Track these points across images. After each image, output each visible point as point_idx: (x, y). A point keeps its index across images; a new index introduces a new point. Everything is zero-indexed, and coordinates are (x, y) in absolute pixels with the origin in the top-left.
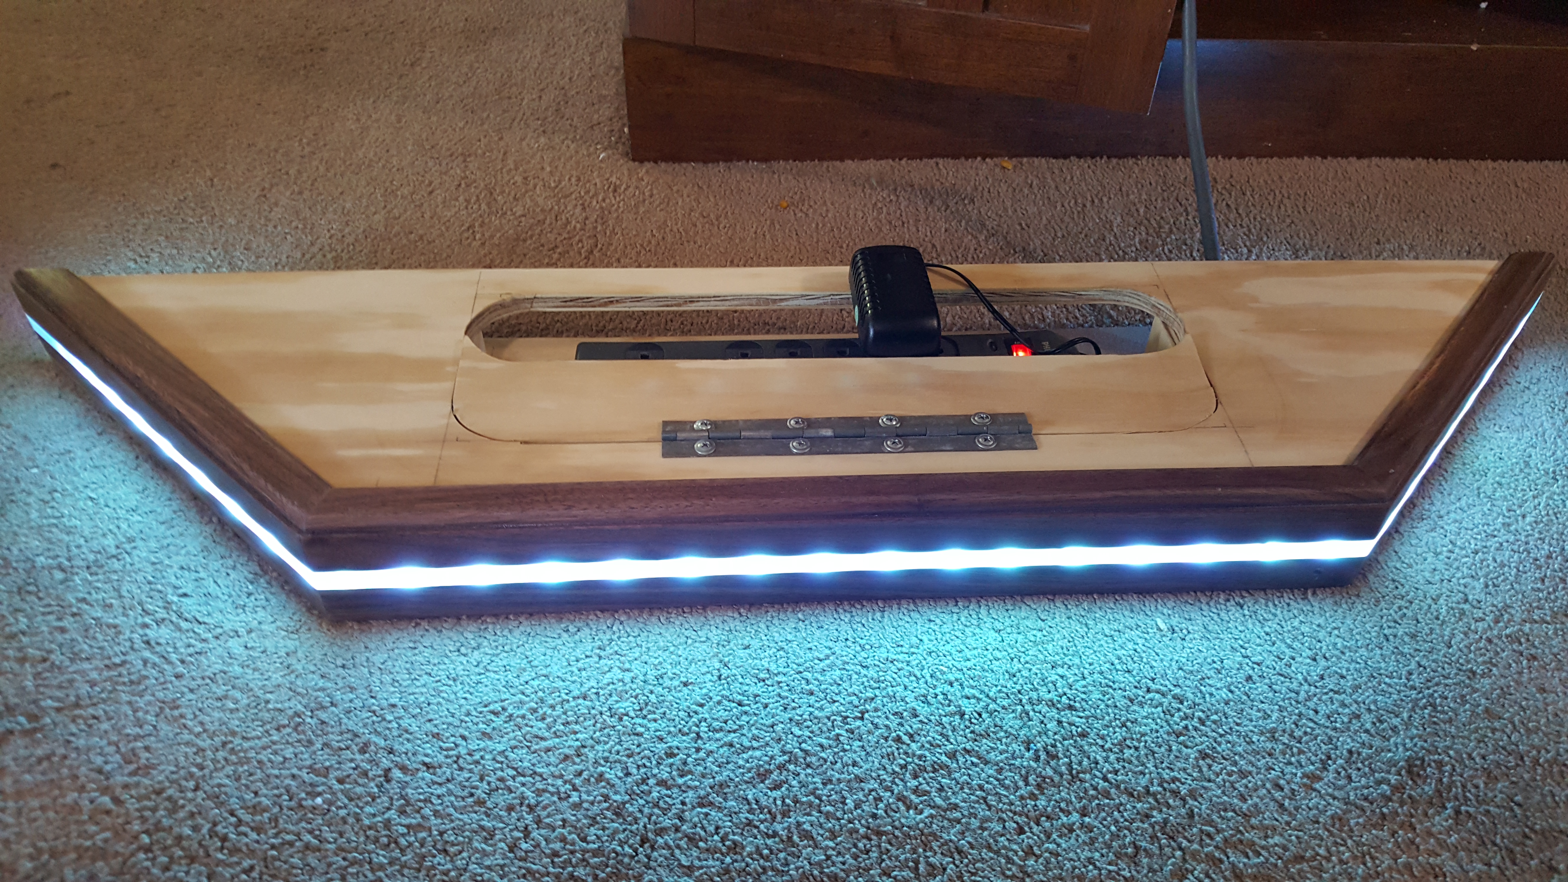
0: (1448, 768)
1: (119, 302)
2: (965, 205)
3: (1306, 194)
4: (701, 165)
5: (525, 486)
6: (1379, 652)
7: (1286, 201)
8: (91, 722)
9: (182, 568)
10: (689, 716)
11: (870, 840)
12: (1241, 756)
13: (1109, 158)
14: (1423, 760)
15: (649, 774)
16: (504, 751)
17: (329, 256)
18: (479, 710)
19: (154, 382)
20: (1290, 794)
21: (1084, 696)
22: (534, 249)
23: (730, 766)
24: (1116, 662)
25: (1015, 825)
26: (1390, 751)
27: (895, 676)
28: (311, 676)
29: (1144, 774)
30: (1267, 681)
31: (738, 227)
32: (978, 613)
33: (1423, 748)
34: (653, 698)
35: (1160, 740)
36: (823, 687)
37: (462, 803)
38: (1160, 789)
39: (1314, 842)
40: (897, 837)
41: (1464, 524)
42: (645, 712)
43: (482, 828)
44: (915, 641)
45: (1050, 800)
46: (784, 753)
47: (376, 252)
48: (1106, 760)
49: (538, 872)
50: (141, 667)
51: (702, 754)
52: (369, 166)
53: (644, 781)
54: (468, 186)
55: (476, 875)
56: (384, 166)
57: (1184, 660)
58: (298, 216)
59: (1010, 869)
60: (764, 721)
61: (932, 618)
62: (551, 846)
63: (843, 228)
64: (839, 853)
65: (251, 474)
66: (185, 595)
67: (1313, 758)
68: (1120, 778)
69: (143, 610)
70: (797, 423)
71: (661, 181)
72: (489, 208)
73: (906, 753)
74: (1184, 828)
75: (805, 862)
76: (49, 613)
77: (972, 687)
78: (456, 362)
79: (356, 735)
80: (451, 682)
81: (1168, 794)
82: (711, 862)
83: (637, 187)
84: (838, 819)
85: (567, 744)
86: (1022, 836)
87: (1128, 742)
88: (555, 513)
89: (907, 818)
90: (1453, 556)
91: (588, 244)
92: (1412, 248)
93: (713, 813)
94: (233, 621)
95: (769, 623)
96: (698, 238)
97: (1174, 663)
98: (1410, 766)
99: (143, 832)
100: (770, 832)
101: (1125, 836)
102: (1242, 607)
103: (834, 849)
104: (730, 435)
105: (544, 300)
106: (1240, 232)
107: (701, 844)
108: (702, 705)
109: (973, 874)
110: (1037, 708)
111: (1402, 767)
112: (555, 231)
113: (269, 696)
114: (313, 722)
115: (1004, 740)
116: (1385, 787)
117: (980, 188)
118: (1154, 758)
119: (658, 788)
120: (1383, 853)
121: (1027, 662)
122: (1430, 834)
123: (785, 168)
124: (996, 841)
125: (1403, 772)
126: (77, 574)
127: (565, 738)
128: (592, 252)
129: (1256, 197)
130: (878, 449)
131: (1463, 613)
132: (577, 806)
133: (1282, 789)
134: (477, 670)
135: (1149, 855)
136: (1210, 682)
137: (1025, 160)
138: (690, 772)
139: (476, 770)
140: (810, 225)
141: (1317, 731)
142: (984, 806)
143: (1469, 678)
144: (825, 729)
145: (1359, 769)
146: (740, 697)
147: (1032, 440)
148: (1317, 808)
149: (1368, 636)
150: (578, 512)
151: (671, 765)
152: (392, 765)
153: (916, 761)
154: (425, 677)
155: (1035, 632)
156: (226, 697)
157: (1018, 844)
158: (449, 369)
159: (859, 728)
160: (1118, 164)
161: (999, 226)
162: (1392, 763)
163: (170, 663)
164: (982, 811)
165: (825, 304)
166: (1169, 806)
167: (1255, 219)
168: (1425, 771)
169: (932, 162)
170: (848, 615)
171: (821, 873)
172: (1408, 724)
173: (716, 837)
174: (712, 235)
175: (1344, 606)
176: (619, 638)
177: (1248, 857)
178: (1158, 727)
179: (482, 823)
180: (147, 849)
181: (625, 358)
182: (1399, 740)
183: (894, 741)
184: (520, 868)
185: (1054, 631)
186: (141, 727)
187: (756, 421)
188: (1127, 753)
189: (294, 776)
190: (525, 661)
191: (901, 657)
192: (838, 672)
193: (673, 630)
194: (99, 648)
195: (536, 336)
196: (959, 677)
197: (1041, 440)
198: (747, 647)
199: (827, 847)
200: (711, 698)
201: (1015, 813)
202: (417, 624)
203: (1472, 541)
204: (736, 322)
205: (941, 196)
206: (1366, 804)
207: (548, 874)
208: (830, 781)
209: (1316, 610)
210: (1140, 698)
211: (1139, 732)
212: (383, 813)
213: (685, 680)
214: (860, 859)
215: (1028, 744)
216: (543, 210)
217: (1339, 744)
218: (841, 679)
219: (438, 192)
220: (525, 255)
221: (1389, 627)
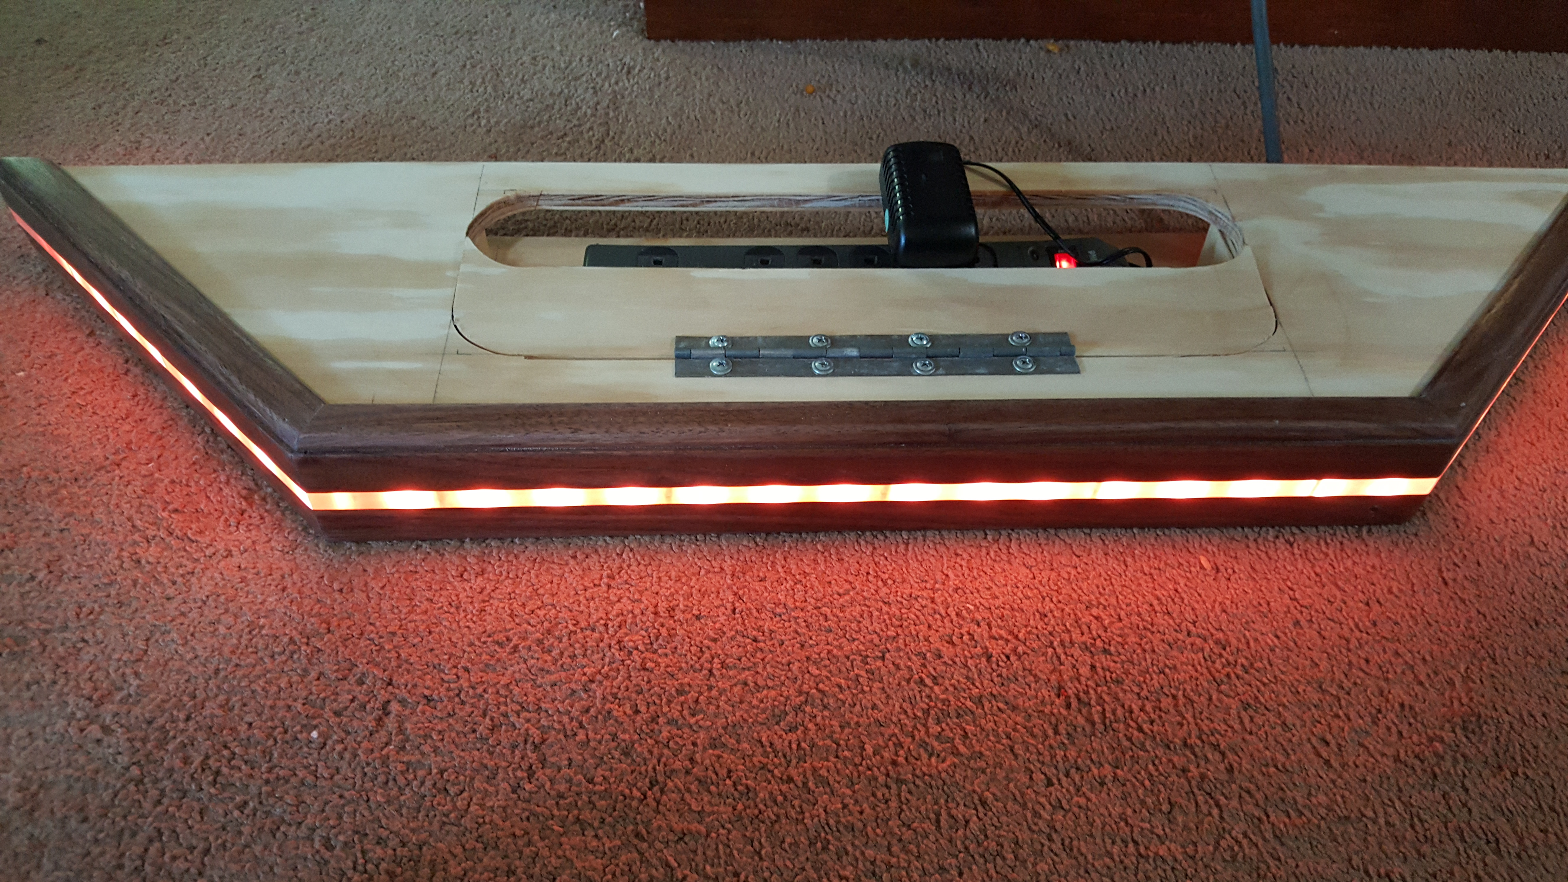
0: (1506, 726)
1: (103, 196)
2: (1007, 92)
3: (1373, 88)
4: (721, 43)
5: (529, 406)
6: (1436, 597)
7: (1351, 95)
8: (79, 645)
9: (173, 482)
10: (701, 651)
11: (890, 788)
12: (1284, 706)
13: (1162, 43)
14: (1479, 716)
15: (659, 712)
16: (508, 685)
17: (327, 143)
18: (483, 639)
19: (139, 285)
20: (1336, 750)
21: (1119, 639)
22: (542, 138)
23: (743, 706)
24: (1155, 602)
25: (1043, 777)
26: (1444, 705)
27: (918, 613)
29: (1182, 725)
30: (1315, 626)
31: (760, 114)
32: (1008, 547)
33: (1480, 703)
34: (664, 631)
35: (1200, 688)
36: (842, 624)
37: (463, 740)
38: (1198, 742)
39: (1360, 802)
40: (918, 787)
41: (1533, 459)
42: (655, 646)
43: (485, 766)
44: (939, 575)
45: (1081, 751)
46: (800, 693)
47: (376, 139)
48: (1142, 709)
49: (542, 814)
50: (130, 588)
51: (714, 693)
52: (370, 44)
53: (654, 720)
54: (473, 66)
55: (477, 817)
56: (385, 45)
57: (1228, 602)
58: (295, 98)
59: (1036, 824)
60: (780, 659)
61: (959, 551)
62: (556, 787)
63: (873, 117)
64: (856, 802)
65: (241, 387)
66: (176, 511)
67: (1362, 712)
68: (1156, 728)
69: (133, 526)
70: (820, 340)
71: (678, 62)
72: (496, 91)
73: (929, 697)
74: (1222, 784)
75: (821, 811)
76: (37, 528)
77: (1001, 627)
78: (456, 266)
79: (354, 665)
80: (453, 610)
81: (1207, 747)
82: (722, 808)
83: (652, 69)
84: (856, 765)
85: (574, 679)
86: (1050, 789)
87: (1165, 690)
88: (559, 436)
89: (929, 766)
90: (1519, 494)
91: (598, 132)
92: (1485, 151)
93: (725, 755)
94: (226, 539)
95: (786, 554)
96: (716, 127)
97: (1217, 605)
98: (1464, 722)
99: (134, 764)
100: (785, 777)
101: (1159, 791)
102: (1291, 545)
103: (851, 797)
104: (748, 353)
105: (550, 197)
106: (1301, 128)
107: (713, 788)
108: (715, 641)
109: (997, 828)
110: (1069, 652)
111: (1456, 724)
112: (565, 118)
113: (263, 621)
114: (309, 649)
115: (1033, 685)
116: (1438, 745)
117: (1023, 74)
118: (1193, 707)
119: (669, 728)
120: (1432, 815)
121: (1060, 602)
122: (1483, 796)
123: (812, 48)
124: (1022, 794)
125: (1457, 729)
126: (65, 486)
127: (572, 672)
128: (603, 141)
129: (1320, 90)
130: (906, 371)
131: (1528, 556)
132: (584, 744)
133: (1328, 744)
134: (481, 597)
135: (1184, 812)
136: (1255, 627)
137: (1072, 43)
138: (702, 711)
139: (479, 704)
140: (837, 112)
141: (1368, 682)
142: (1010, 756)
143: (1532, 628)
144: (843, 669)
145: (1411, 725)
146: (754, 633)
147: (1074, 363)
148: (1365, 766)
149: (1425, 579)
150: (585, 436)
151: (682, 704)
152: (391, 698)
153: (939, 705)
154: (426, 603)
155: (1069, 569)
156: (218, 621)
157: (1046, 796)
158: (450, 274)
159: (879, 668)
160: (1171, 49)
161: (1043, 116)
162: (1445, 719)
163: (160, 584)
164: (1008, 761)
165: (853, 206)
166: (1207, 760)
167: (1317, 114)
168: (1481, 728)
169: (972, 43)
170: (870, 547)
171: (837, 822)
172: (1465, 676)
173: (728, 781)
174: (731, 123)
175: (1401, 545)
176: (629, 566)
177: (1289, 817)
178: (1198, 675)
179: (485, 761)
180: (139, 782)
181: (636, 265)
182: (1454, 694)
183: (916, 683)
184: (524, 810)
185: (1090, 568)
186: (131, 652)
187: (776, 337)
188: (1165, 702)
189: (289, 707)
190: (530, 589)
191: (924, 593)
192: (858, 609)
193: (684, 559)
194: (88, 566)
195: (542, 235)
196: (986, 616)
197: (1085, 363)
198: (763, 579)
199: (844, 795)
200: (724, 633)
201: (1043, 764)
202: (418, 547)
204: (756, 222)
205: (980, 81)
206: (1417, 762)
207: (552, 817)
208: (848, 725)
209: (1372, 550)
210: (1180, 643)
211: (1178, 680)
212: (382, 749)
213: (697, 613)
214: (879, 809)
215: (1059, 690)
216: (551, 94)
217: (1390, 696)
218: (862, 616)
219: (443, 73)
220: (532, 144)
221: (1448, 570)
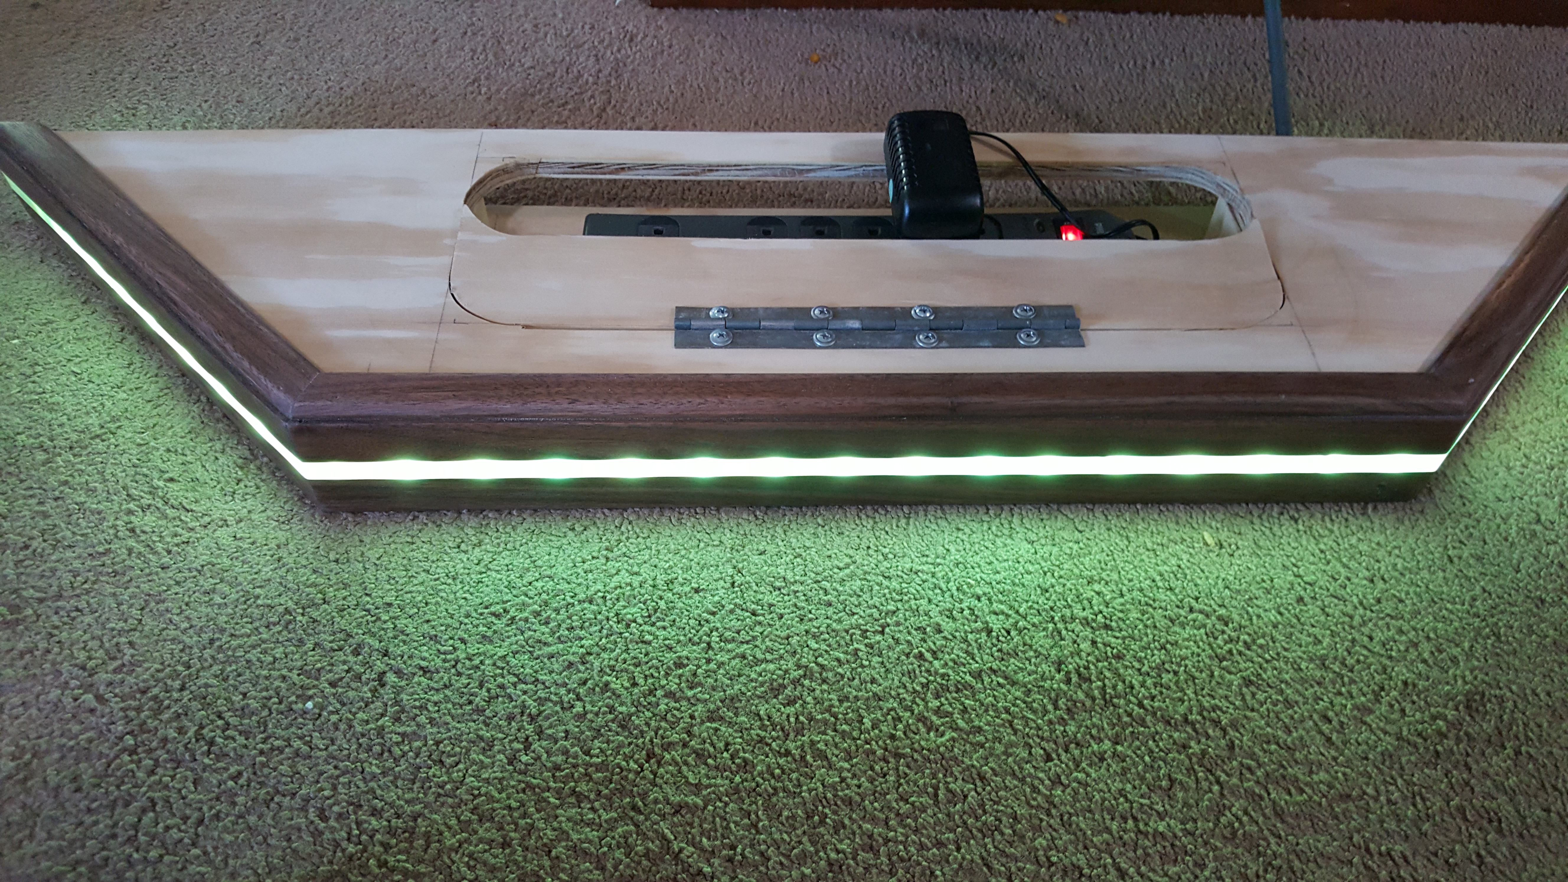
0: (1510, 704)
2: (1014, 63)
3: (1385, 62)
4: (725, 12)
5: (527, 376)
6: (1441, 574)
7: (1363, 69)
8: (73, 614)
9: (168, 450)
10: (700, 624)
11: (888, 762)
12: (1287, 683)
13: (1172, 15)
14: (1483, 695)
15: (657, 685)
16: (505, 657)
17: (326, 110)
18: (479, 611)
19: (134, 251)
20: (1338, 727)
21: (1121, 615)
22: (543, 105)
23: (742, 679)
24: (1158, 578)
25: (1042, 752)
26: (1447, 683)
27: (919, 588)
28: (302, 570)
29: (1183, 702)
30: (1319, 603)
31: (764, 83)
32: (1010, 522)
33: (1484, 681)
34: (662, 604)
35: (1201, 664)
36: (842, 598)
37: (460, 711)
38: (1199, 718)
39: (1362, 780)
40: (916, 761)
41: (1541, 437)
42: (653, 619)
43: (481, 738)
44: (941, 550)
45: (1081, 726)
46: (799, 667)
47: (376, 106)
48: (1143, 684)
49: (538, 786)
50: (125, 557)
51: (713, 666)
53: (652, 692)
54: (474, 34)
55: (473, 788)
56: (385, 12)
57: (1231, 578)
58: (294, 65)
59: (1035, 799)
60: (778, 633)
61: (961, 526)
62: (553, 759)
63: (879, 87)
64: (854, 776)
65: (236, 355)
66: (171, 480)
67: (1365, 689)
68: (1156, 704)
69: (128, 495)
70: (822, 312)
71: (681, 30)
72: (497, 58)
73: (928, 671)
74: (1223, 761)
75: (819, 784)
76: (31, 496)
77: (1001, 602)
78: (454, 234)
79: (349, 636)
80: (450, 581)
81: (1208, 723)
82: (719, 781)
83: (655, 37)
84: (854, 739)
85: (572, 651)
86: (1049, 764)
87: (1167, 666)
88: (557, 407)
89: (927, 740)
90: (1526, 471)
91: (600, 101)
92: (1497, 125)
93: (723, 729)
94: (221, 508)
95: (786, 528)
96: (719, 96)
97: (1220, 582)
98: (1468, 701)
99: (128, 733)
100: (783, 750)
101: (1160, 767)
102: (1296, 521)
103: (849, 771)
104: (749, 324)
105: (550, 165)
106: (1312, 102)
107: (710, 761)
108: (713, 614)
109: (995, 803)
110: (1069, 627)
111: (1460, 702)
112: (566, 86)
113: (258, 591)
114: (304, 620)
115: (1033, 660)
116: (1441, 723)
117: (1031, 44)
118: (1195, 684)
119: (666, 701)
120: (1434, 794)
121: (1061, 577)
122: (1486, 774)
123: (817, 17)
124: (1021, 769)
125: (1461, 707)
126: (60, 455)
127: (569, 644)
128: (604, 110)
129: (1331, 63)
130: (908, 343)
131: (1534, 534)
132: (581, 717)
133: (1330, 722)
134: (478, 568)
135: (1185, 788)
136: (1259, 603)
137: (1081, 14)
138: (700, 684)
139: (475, 676)
140: (843, 82)
141: (1371, 660)
142: (1009, 730)
143: (1537, 606)
144: (843, 643)
145: (1414, 703)
146: (753, 606)
147: (1079, 336)
148: (1367, 743)
149: (1430, 556)
150: (583, 407)
151: (680, 676)
152: (387, 669)
153: (939, 680)
154: (423, 574)
155: (1071, 544)
156: (214, 591)
157: (1044, 771)
158: (446, 241)
159: (879, 642)
160: (1181, 21)
161: (1050, 87)
162: (1449, 697)
163: (156, 553)
164: (1007, 735)
165: (857, 176)
166: (1208, 737)
167: (1328, 88)
168: (1485, 706)
169: (979, 13)
170: (871, 521)
171: (835, 796)
172: (1470, 654)
173: (725, 754)
174: (735, 91)
175: (1407, 522)
176: (628, 538)
177: (1290, 794)
178: (1200, 651)
179: (481, 733)
180: (133, 752)
181: (637, 234)
182: (1458, 672)
183: (915, 657)
184: (520, 781)
185: (1092, 543)
186: (126, 621)
187: (777, 309)
188: (1166, 678)
189: (284, 678)
190: (528, 561)
191: (925, 568)
192: (858, 583)
193: (684, 532)
194: (82, 535)
195: (542, 204)
196: (987, 591)
197: (1090, 336)
198: (762, 553)
199: (842, 769)
200: (723, 606)
201: (1042, 739)
202: (415, 518)
203: (1549, 456)
204: (759, 192)
205: (988, 52)
206: (1420, 741)
207: (549, 789)
208: (847, 698)
209: (1377, 527)
210: (1182, 619)
211: (1180, 656)
212: (377, 720)
213: (696, 586)
214: (877, 783)
215: (1059, 665)
216: (553, 62)
217: (1394, 674)
218: (862, 590)
219: (443, 40)
220: (533, 112)
221: (1454, 548)
